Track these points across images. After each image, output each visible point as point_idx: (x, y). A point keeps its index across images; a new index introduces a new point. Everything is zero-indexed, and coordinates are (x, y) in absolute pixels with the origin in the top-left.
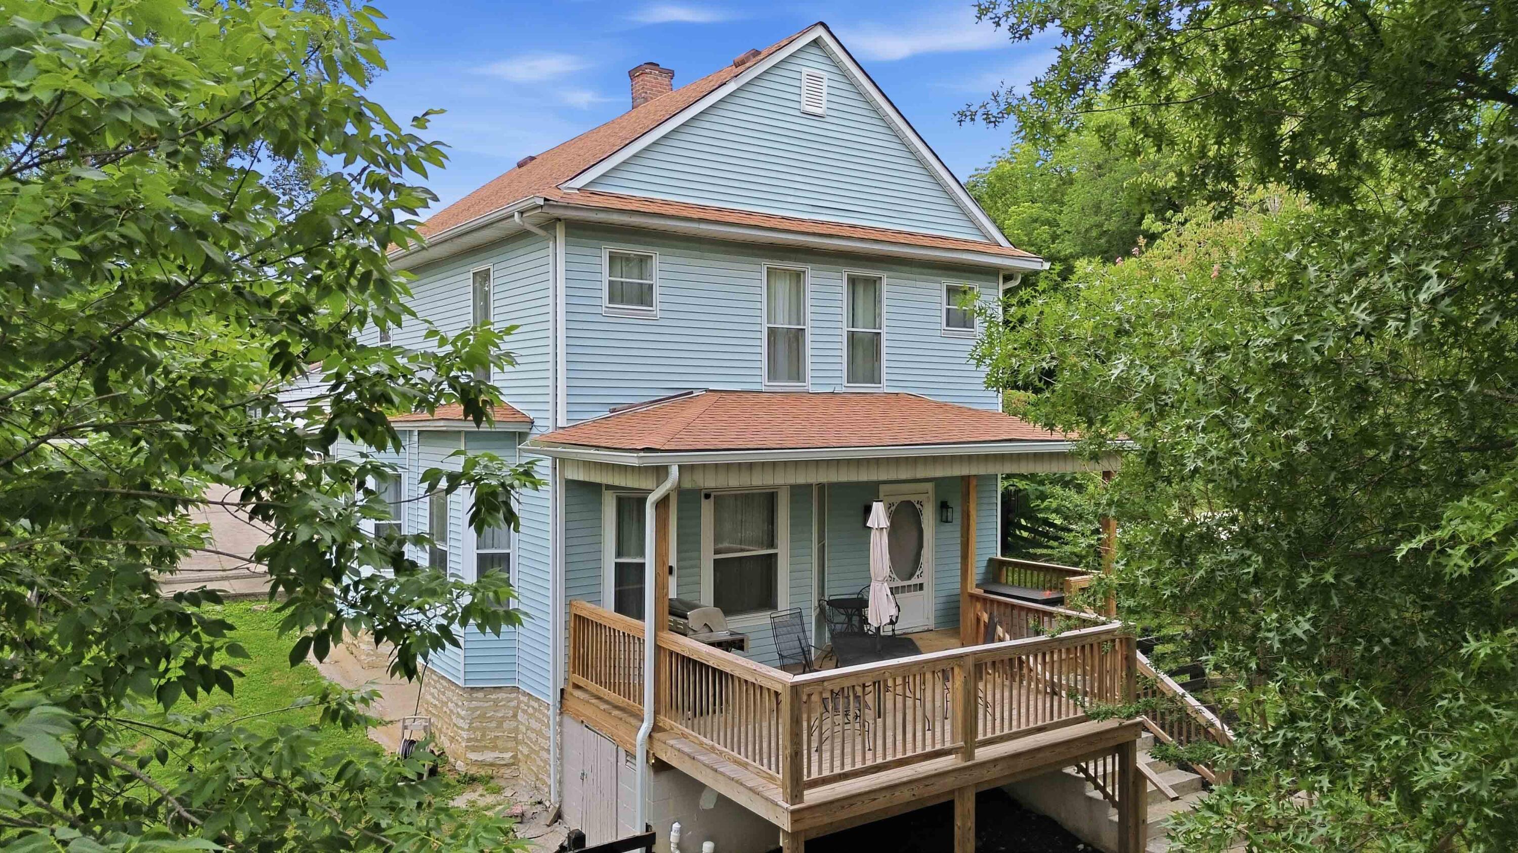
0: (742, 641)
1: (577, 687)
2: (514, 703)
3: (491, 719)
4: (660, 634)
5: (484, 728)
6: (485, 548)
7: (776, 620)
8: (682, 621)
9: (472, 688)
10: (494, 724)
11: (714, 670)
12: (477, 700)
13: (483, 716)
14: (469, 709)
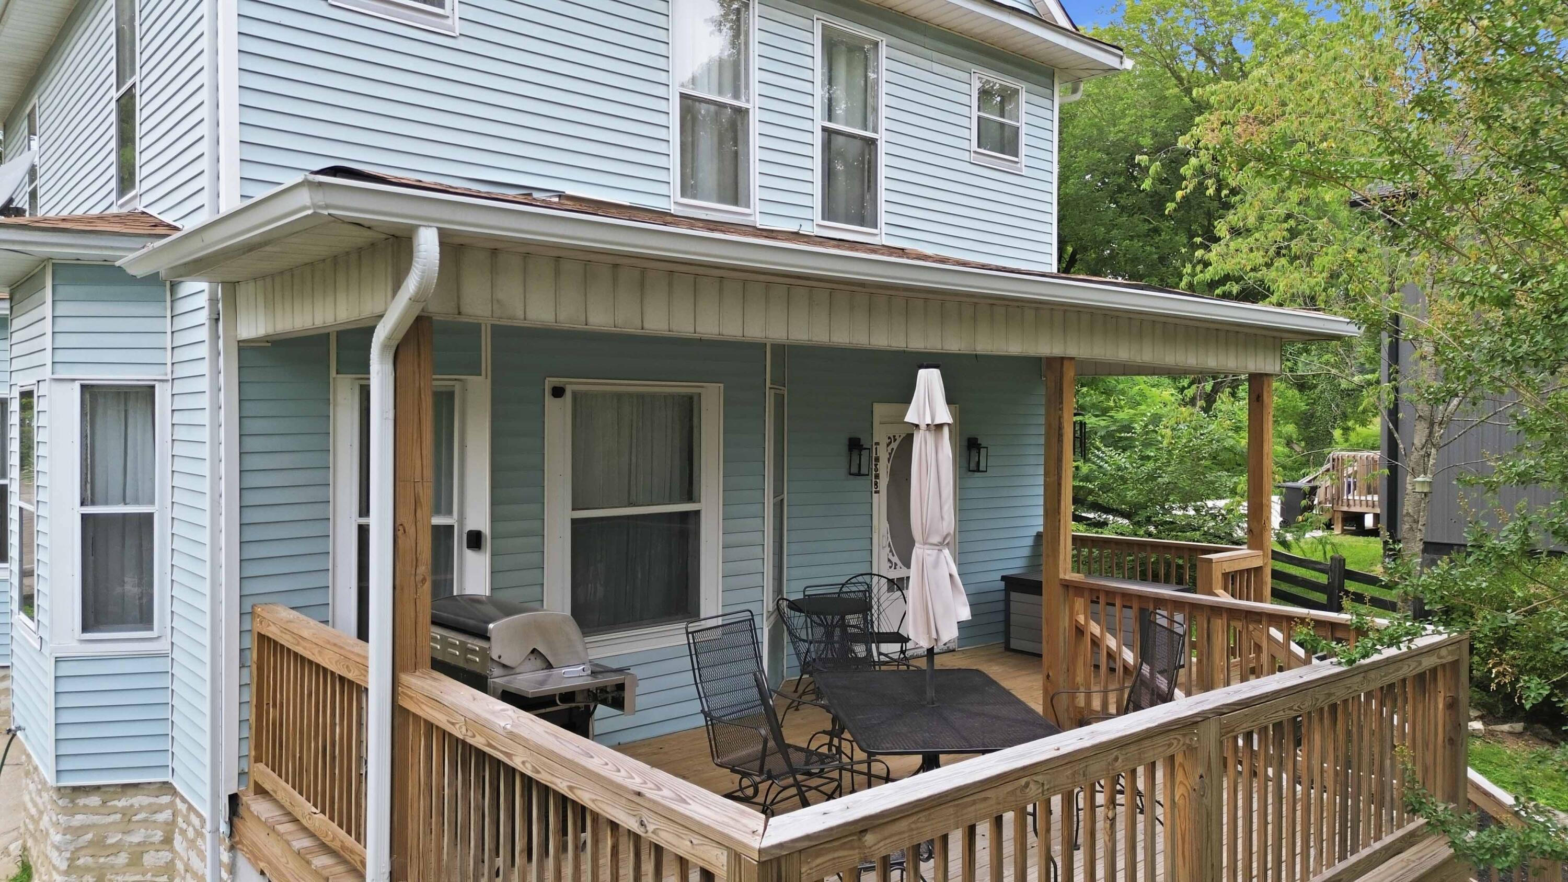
0: (621, 687)
1: (260, 791)
2: (165, 816)
3: (117, 848)
4: (405, 678)
5: (101, 867)
6: (93, 503)
7: (699, 637)
8: (475, 644)
9: (75, 789)
10: (122, 859)
11: (528, 782)
12: (86, 810)
13: (99, 844)
14: (67, 830)
